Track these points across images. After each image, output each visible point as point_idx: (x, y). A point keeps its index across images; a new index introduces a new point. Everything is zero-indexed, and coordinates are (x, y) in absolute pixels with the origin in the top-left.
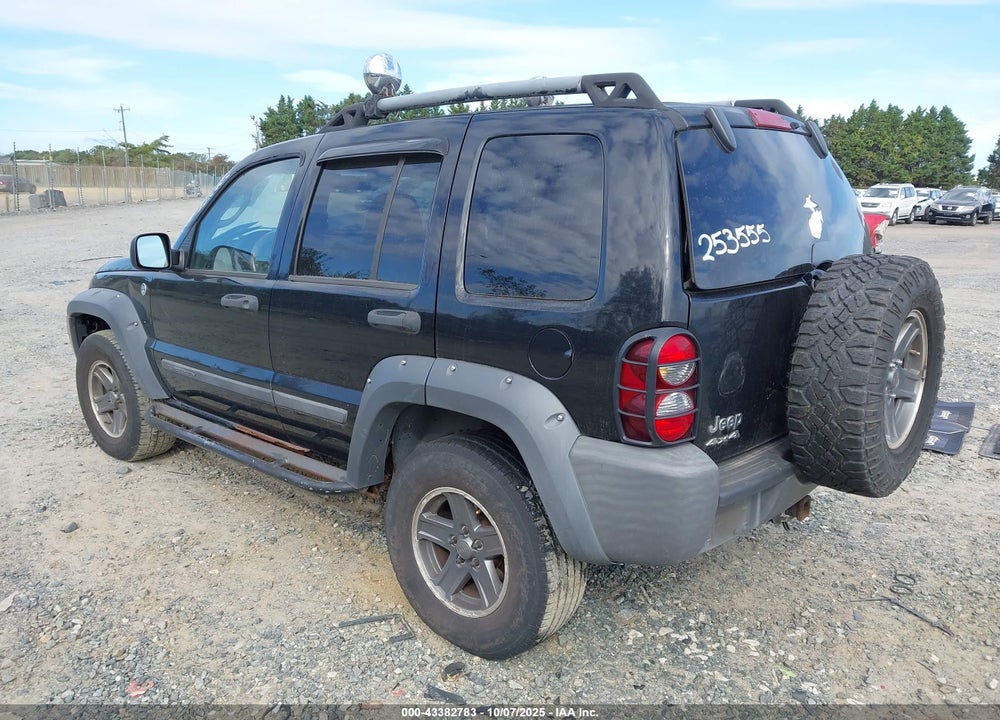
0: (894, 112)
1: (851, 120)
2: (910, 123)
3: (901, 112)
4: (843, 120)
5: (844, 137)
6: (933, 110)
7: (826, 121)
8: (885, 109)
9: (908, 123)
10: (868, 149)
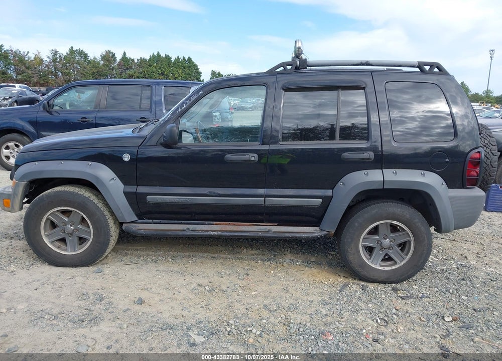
0: (168, 58)
1: (150, 60)
2: (175, 63)
3: (171, 58)
4: (146, 59)
5: (148, 68)
6: (184, 58)
7: (138, 60)
8: (164, 56)
9: (174, 64)
10: (159, 74)
